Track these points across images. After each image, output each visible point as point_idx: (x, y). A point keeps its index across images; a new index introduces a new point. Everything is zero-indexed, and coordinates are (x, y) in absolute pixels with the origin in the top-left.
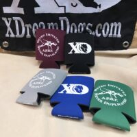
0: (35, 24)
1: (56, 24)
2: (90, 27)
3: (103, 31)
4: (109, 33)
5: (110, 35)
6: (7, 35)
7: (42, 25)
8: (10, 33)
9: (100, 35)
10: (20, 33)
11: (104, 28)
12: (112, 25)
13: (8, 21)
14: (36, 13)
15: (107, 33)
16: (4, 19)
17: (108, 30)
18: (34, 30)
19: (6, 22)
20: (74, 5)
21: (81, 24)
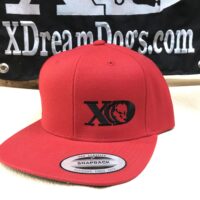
0: (56, 33)
1: (90, 33)
2: (144, 37)
3: (166, 44)
4: (175, 47)
5: (177, 50)
6: (8, 52)
8: (13, 48)
9: (160, 50)
10: (31, 48)
11: (166, 39)
12: (179, 33)
13: (12, 28)
14: (58, 13)
15: (172, 46)
16: (6, 24)
17: (172, 41)
18: (53, 43)
19: (9, 29)
20: (119, 2)
21: (130, 32)
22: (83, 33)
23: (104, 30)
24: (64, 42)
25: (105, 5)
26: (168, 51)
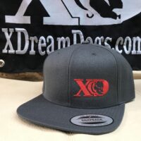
0: (42, 38)
1: (68, 38)
2: (108, 42)
3: (125, 47)
4: (132, 49)
5: (134, 52)
6: (5, 51)
7: (50, 40)
8: (8, 48)
9: (121, 52)
10: (22, 48)
11: (125, 43)
12: (135, 39)
13: (9, 33)
14: (44, 24)
15: (130, 49)
16: (4, 30)
17: (130, 45)
18: (40, 45)
19: (6, 34)
20: (90, 15)
21: (98, 38)
22: (63, 38)
23: (78, 36)
24: (48, 44)
25: (79, 18)
26: (127, 52)
